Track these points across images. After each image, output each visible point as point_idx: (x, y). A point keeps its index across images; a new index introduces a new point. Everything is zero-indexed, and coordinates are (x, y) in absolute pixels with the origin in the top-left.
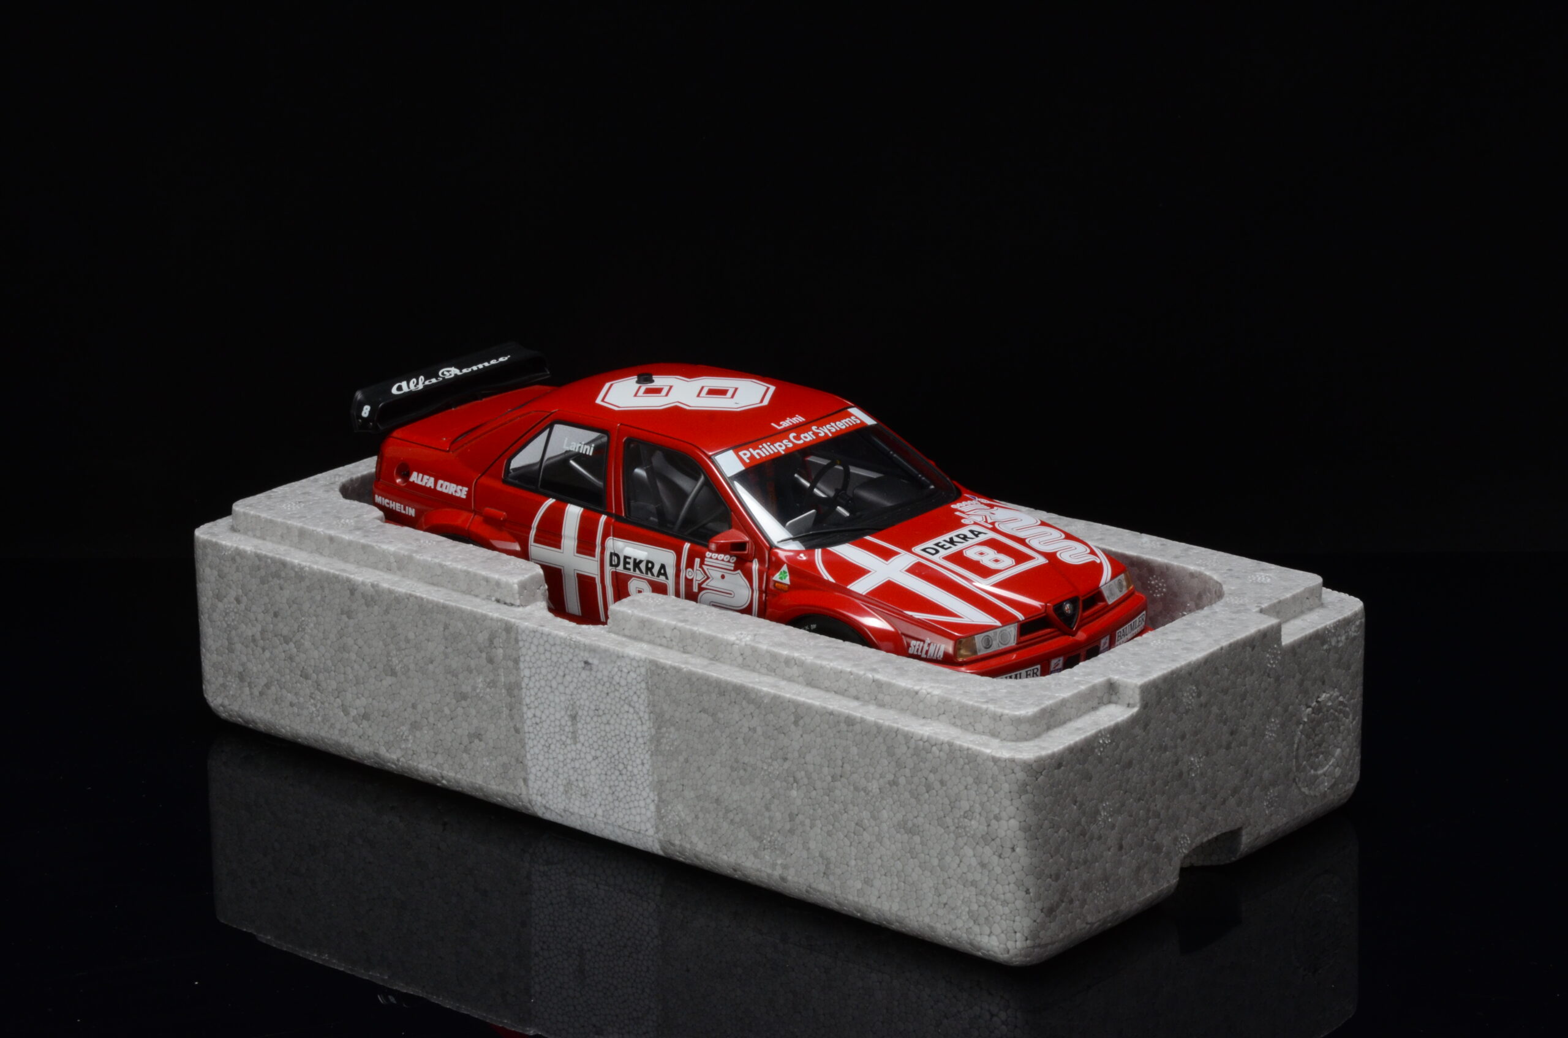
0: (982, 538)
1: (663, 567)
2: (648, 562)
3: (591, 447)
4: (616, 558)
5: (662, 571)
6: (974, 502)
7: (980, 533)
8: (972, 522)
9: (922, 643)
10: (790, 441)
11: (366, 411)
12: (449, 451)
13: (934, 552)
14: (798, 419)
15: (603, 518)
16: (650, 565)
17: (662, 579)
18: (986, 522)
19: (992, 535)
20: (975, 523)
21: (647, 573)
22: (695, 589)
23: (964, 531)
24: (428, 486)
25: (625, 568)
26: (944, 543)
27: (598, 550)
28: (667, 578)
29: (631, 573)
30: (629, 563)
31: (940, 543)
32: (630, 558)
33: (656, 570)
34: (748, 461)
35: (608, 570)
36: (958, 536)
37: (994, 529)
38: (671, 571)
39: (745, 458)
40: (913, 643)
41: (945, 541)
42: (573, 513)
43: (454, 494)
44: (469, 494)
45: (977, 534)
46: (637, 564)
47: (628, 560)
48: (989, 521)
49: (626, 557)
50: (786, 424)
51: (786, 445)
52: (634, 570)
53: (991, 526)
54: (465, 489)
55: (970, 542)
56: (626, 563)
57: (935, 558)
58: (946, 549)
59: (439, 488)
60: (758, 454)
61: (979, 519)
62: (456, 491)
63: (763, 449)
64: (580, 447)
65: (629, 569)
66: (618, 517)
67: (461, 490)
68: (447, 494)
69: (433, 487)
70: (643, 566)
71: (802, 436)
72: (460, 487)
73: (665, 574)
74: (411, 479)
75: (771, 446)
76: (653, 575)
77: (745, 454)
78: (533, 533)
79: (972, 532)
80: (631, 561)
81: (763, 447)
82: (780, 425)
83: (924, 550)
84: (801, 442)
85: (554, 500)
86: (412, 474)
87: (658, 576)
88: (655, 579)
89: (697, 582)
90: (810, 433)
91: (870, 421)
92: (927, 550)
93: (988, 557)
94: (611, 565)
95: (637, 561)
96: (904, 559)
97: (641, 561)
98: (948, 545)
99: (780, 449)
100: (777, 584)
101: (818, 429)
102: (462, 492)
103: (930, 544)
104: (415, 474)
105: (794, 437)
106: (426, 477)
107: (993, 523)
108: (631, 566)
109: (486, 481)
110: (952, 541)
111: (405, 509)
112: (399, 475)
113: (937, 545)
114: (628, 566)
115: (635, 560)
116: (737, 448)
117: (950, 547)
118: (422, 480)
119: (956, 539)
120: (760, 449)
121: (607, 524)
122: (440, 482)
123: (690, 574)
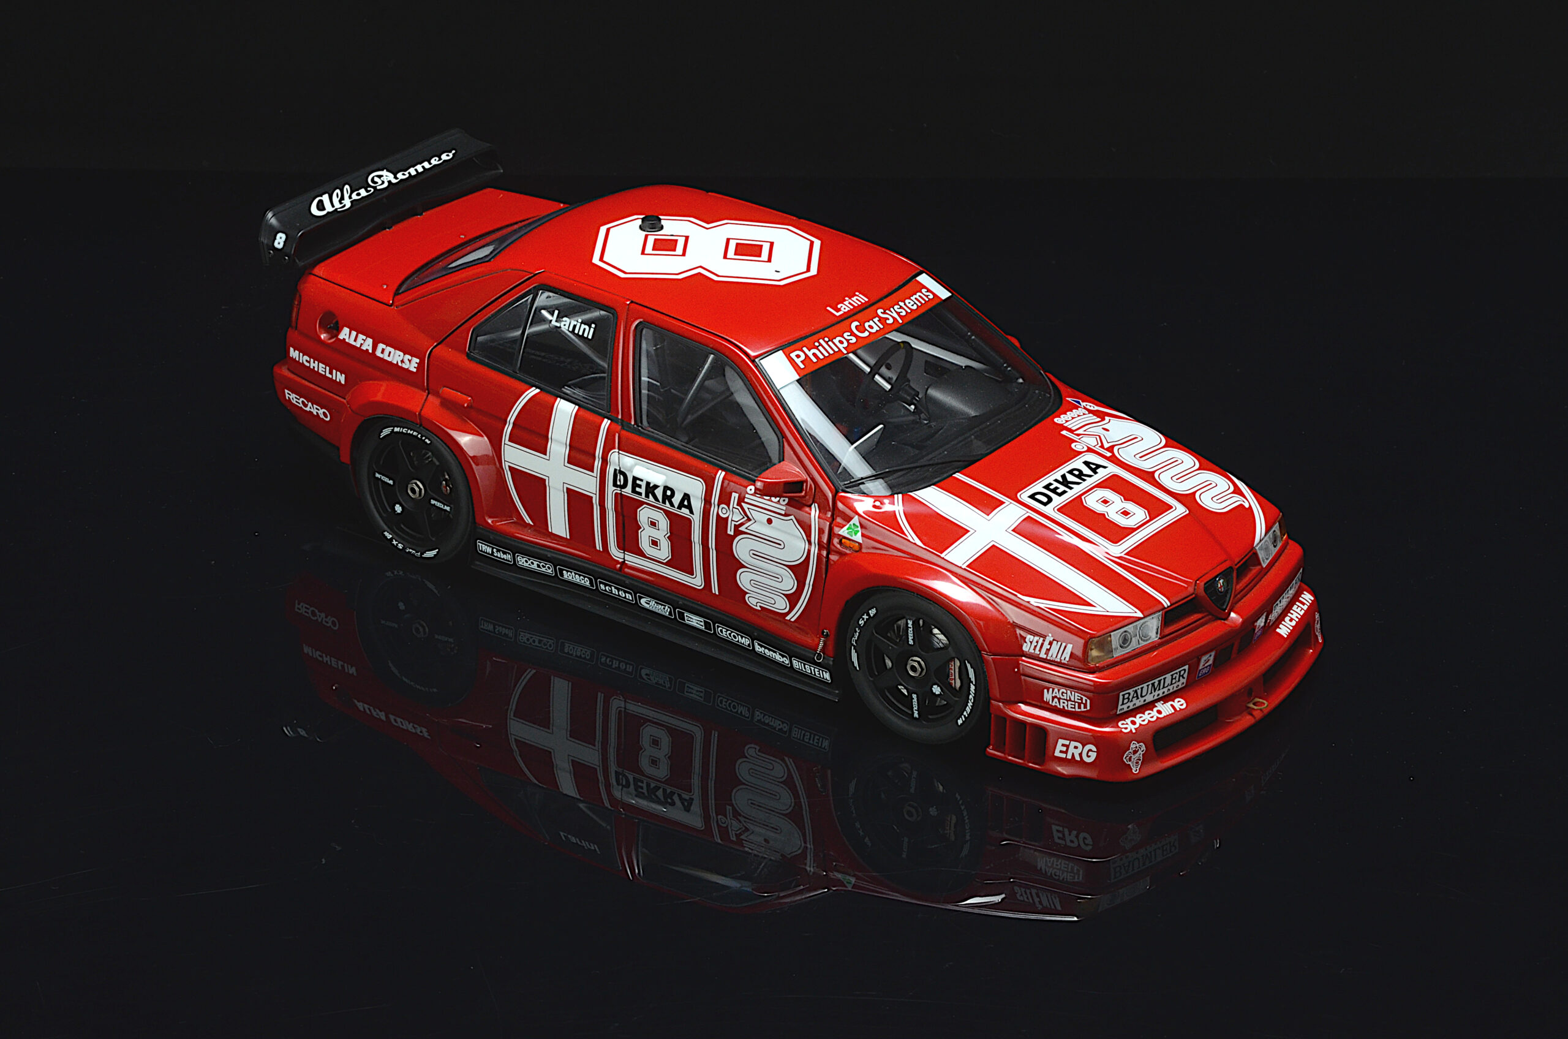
0: (1102, 474)
1: (686, 497)
2: (666, 488)
3: (590, 327)
4: (622, 477)
5: (686, 503)
6: (1081, 411)
7: (1098, 466)
8: (1086, 449)
9: (1042, 639)
10: (852, 334)
11: (280, 240)
12: (392, 305)
13: (1045, 499)
14: (859, 299)
15: (606, 423)
16: (669, 493)
17: (685, 511)
18: (1102, 446)
19: (1113, 469)
20: (1090, 450)
21: (664, 502)
22: (731, 532)
23: (1078, 464)
24: (364, 348)
25: (634, 491)
26: (1056, 485)
27: (598, 464)
28: (691, 512)
29: (643, 498)
30: (640, 486)
31: (1050, 484)
32: (641, 480)
33: (676, 500)
34: (802, 366)
35: (610, 490)
36: (1071, 472)
37: (1114, 460)
38: (697, 504)
39: (798, 361)
40: (1029, 637)
41: (1056, 480)
42: (564, 412)
43: (400, 364)
44: (420, 366)
45: (1095, 468)
46: (651, 489)
47: (638, 482)
48: (1106, 445)
49: (635, 479)
50: (845, 307)
51: (848, 341)
52: (647, 496)
53: (1109, 454)
54: (416, 360)
55: (1089, 482)
56: (635, 485)
57: (1049, 510)
58: (1060, 495)
59: (378, 353)
60: (814, 354)
61: (1092, 442)
62: (402, 361)
63: (820, 348)
64: (575, 326)
65: (640, 494)
66: (624, 423)
67: (410, 361)
68: (390, 363)
69: (370, 351)
70: (659, 493)
71: (867, 325)
72: (408, 357)
73: (689, 507)
74: (341, 337)
75: (830, 343)
76: (672, 505)
77: (798, 356)
78: (508, 429)
79: (1087, 463)
80: (644, 485)
81: (820, 345)
82: (838, 310)
83: (1032, 497)
84: (866, 334)
85: (538, 391)
86: (342, 329)
87: (680, 507)
88: (675, 511)
89: (733, 523)
90: (876, 320)
91: (944, 294)
92: (1038, 497)
93: (1115, 507)
94: (615, 485)
95: (651, 485)
96: (1011, 513)
97: (656, 487)
98: (1062, 488)
99: (841, 346)
100: (843, 540)
101: (884, 313)
102: (411, 364)
103: (1038, 487)
104: (346, 330)
105: (857, 327)
106: (361, 337)
107: (1111, 449)
108: (643, 490)
109: (445, 352)
110: (1065, 482)
111: (331, 373)
112: (325, 327)
113: (1047, 487)
114: (638, 489)
115: (648, 484)
116: (786, 347)
117: (1064, 492)
118: (355, 340)
119: (1070, 478)
120: (817, 348)
121: (610, 433)
122: (381, 346)
123: (724, 511)
